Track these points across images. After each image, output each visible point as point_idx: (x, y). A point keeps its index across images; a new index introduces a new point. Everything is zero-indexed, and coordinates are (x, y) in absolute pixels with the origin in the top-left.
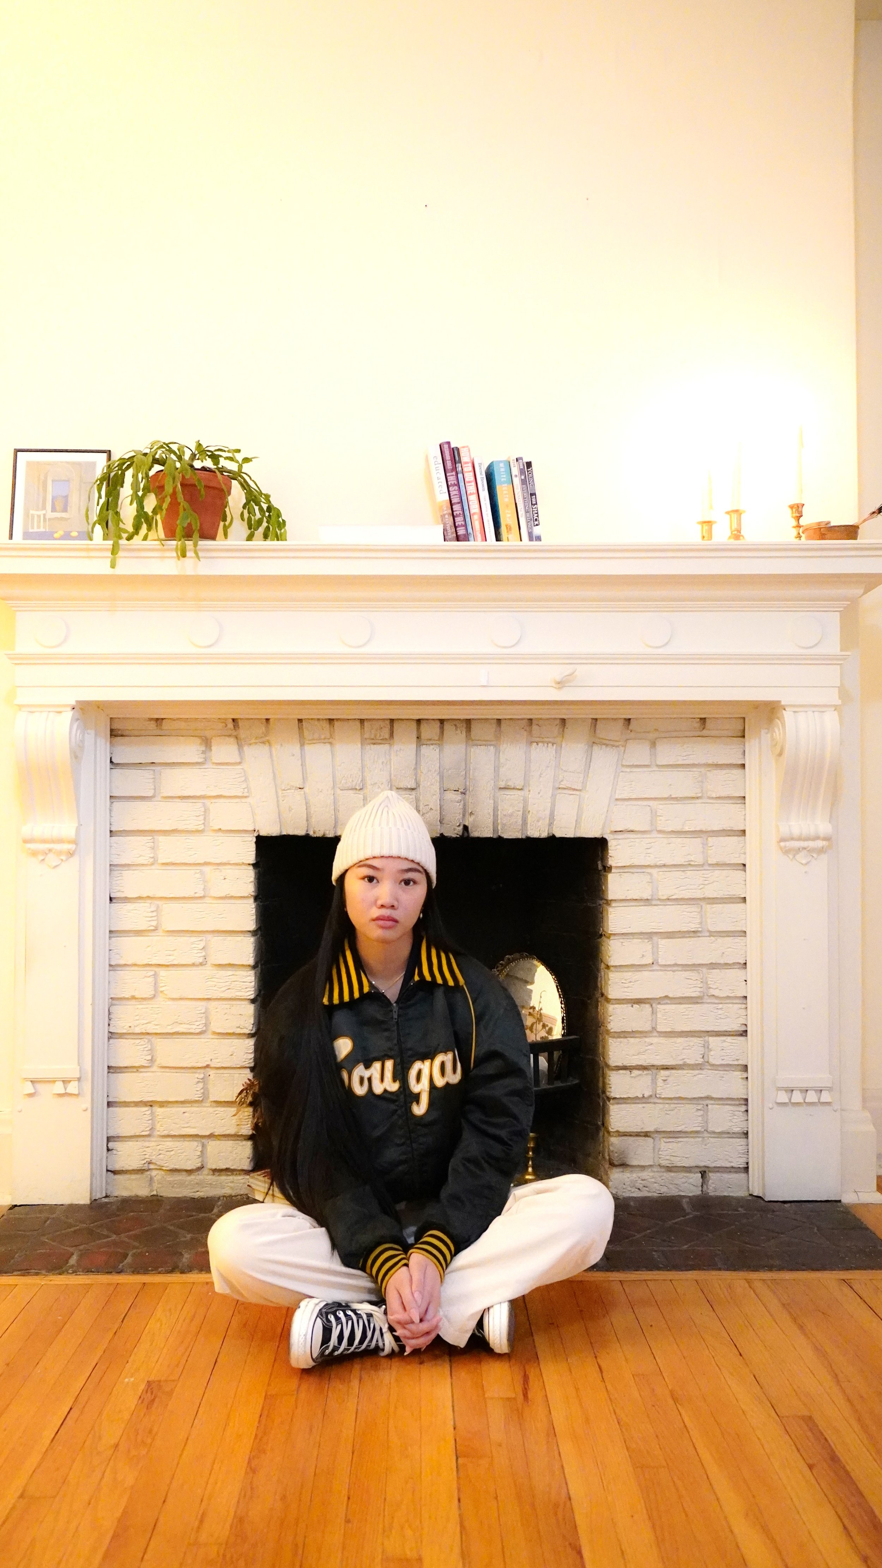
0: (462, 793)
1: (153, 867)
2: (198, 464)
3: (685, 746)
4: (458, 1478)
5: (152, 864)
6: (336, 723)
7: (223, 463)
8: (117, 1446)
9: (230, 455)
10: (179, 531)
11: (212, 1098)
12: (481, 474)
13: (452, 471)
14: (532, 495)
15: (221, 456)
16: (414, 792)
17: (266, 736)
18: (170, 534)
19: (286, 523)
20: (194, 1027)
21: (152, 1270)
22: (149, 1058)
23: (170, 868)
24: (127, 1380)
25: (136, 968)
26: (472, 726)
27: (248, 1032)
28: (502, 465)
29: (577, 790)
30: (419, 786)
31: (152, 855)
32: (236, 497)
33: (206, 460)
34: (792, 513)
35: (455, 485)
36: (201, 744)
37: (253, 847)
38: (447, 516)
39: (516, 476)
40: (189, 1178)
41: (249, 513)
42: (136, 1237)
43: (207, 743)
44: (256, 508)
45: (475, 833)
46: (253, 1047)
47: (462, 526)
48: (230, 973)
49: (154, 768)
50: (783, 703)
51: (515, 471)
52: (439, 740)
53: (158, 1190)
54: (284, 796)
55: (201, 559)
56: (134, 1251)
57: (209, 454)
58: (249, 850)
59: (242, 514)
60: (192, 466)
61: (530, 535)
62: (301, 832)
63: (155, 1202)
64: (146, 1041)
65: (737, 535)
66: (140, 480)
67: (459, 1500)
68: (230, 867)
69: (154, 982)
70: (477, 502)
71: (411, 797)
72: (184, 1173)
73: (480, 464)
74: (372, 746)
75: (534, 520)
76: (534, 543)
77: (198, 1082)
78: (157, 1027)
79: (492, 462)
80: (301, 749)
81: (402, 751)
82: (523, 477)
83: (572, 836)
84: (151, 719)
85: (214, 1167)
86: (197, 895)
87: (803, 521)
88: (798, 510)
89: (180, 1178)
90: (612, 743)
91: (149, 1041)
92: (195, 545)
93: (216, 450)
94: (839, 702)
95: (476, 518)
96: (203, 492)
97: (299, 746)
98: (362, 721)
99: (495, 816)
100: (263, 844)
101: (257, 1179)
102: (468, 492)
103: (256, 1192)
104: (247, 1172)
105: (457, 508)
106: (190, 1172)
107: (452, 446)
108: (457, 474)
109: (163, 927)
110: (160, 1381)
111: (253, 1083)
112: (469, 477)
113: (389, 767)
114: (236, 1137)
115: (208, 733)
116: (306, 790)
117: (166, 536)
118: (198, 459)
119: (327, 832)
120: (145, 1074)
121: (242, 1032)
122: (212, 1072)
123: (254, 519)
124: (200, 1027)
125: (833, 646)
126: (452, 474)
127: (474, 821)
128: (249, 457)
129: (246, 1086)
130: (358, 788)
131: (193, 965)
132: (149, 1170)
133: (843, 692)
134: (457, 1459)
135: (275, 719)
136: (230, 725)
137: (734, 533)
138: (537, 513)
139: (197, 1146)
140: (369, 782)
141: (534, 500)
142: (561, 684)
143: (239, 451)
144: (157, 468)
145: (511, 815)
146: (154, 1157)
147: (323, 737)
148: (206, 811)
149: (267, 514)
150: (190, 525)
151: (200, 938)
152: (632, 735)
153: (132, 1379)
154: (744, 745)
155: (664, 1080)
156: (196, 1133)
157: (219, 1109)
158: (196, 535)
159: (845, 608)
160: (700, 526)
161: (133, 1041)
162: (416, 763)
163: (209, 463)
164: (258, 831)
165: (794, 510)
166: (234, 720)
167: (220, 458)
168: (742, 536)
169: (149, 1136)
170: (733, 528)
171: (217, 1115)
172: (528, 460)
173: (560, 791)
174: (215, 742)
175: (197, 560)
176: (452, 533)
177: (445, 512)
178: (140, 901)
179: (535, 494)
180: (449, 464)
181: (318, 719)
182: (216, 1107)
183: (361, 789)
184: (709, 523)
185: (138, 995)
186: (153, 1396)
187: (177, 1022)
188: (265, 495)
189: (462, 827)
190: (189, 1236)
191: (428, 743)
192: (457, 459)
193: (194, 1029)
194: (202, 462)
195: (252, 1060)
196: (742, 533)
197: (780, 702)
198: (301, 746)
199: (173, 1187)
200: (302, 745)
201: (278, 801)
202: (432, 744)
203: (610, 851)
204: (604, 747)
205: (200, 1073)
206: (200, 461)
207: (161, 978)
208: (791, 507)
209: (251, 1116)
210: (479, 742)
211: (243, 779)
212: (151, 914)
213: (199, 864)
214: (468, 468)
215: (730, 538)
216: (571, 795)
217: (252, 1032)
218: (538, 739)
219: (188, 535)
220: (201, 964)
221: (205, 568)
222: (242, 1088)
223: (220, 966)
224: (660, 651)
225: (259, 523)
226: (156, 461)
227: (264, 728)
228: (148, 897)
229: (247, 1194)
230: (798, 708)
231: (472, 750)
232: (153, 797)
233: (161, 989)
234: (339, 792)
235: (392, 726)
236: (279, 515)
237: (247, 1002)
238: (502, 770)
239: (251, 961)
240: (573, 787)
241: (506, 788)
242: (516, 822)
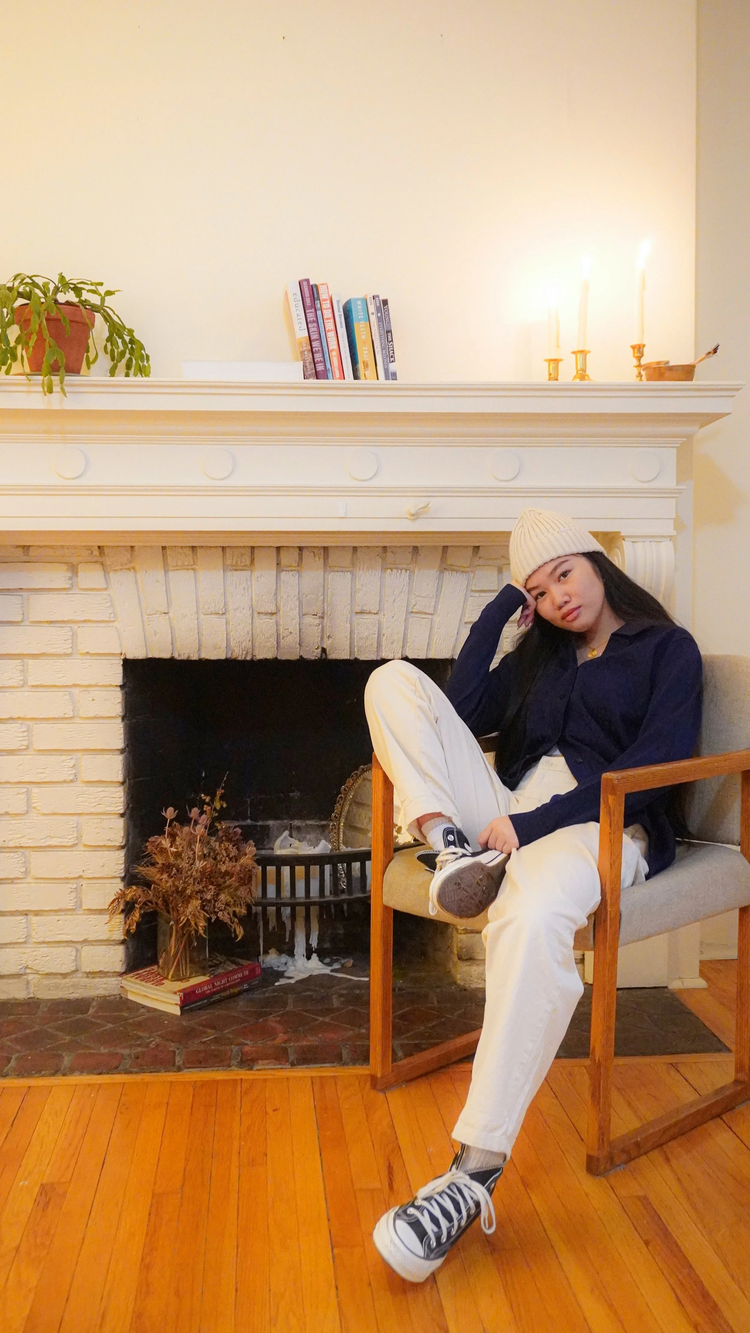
0: (320, 617)
1: (23, 689)
2: (61, 298)
4: (335, 1267)
5: (22, 686)
6: (199, 551)
7: (85, 296)
8: (17, 1249)
9: (93, 288)
10: (45, 367)
11: (85, 907)
12: (339, 311)
13: (311, 307)
14: (387, 332)
15: (84, 289)
16: (274, 617)
17: (130, 562)
18: (36, 368)
19: (150, 358)
20: (67, 840)
21: (36, 1073)
22: (23, 870)
23: (39, 690)
24: (21, 1183)
25: (8, 786)
26: (330, 554)
27: (118, 844)
28: (359, 303)
29: (429, 614)
30: (279, 611)
31: (22, 678)
32: (100, 330)
33: (69, 292)
34: (634, 353)
35: (314, 322)
36: (67, 570)
37: (120, 670)
38: (306, 353)
39: (373, 314)
40: (64, 981)
41: (112, 345)
42: (17, 1041)
43: (73, 569)
44: (120, 341)
45: (333, 656)
46: (123, 858)
47: (321, 362)
48: (100, 789)
49: (21, 594)
50: (622, 534)
51: (372, 309)
52: (298, 566)
53: (35, 993)
54: (149, 621)
55: (67, 395)
56: (17, 1055)
57: (72, 286)
58: (116, 672)
59: (106, 347)
60: (56, 301)
61: (386, 371)
62: (166, 655)
63: (32, 1005)
64: (20, 854)
65: (582, 374)
66: (5, 316)
67: (337, 1288)
68: (98, 688)
69: (26, 798)
70: (335, 339)
71: (272, 621)
72: (60, 976)
73: (338, 302)
74: (234, 572)
75: (390, 357)
76: (391, 382)
77: (71, 892)
78: (31, 841)
79: (350, 300)
80: (165, 576)
81: (262, 577)
82: (379, 315)
83: (424, 657)
84: (18, 547)
85: (88, 970)
86: (66, 716)
87: (644, 361)
88: (639, 350)
89: (56, 981)
90: (462, 569)
91: (23, 853)
92: (62, 382)
93: (78, 283)
94: (674, 533)
95: (334, 354)
96: (68, 328)
97: (163, 572)
98: (223, 548)
99: (352, 639)
100: (130, 666)
101: (130, 981)
102: (327, 329)
103: (129, 993)
104: (121, 974)
105: (315, 344)
106: (65, 975)
107: (311, 283)
108: (316, 310)
109: (34, 747)
110: (52, 1184)
111: (124, 893)
112: (328, 314)
113: (250, 591)
114: (108, 942)
115: (74, 560)
116: (171, 614)
117: (31, 370)
118: (61, 291)
119: (192, 655)
120: (19, 886)
121: (113, 845)
122: (83, 882)
123: (118, 352)
124: (72, 840)
125: (669, 481)
126: (311, 311)
127: (331, 644)
128: (112, 290)
129: (117, 896)
130: (221, 613)
131: (65, 782)
132: (25, 974)
133: (679, 524)
134: (332, 1249)
135: (140, 547)
136: (96, 552)
137: (579, 372)
138: (393, 350)
139: (72, 951)
140: (231, 607)
141: (389, 337)
142: (415, 516)
143: (101, 284)
144: (21, 301)
145: (367, 638)
146: (30, 962)
147: (186, 564)
148: (74, 635)
149: (130, 346)
150: (56, 361)
151: (70, 757)
152: (481, 562)
153: (26, 1183)
156: (70, 940)
157: (92, 916)
158: (62, 370)
159: (681, 444)
160: (547, 364)
161: (8, 855)
162: (276, 589)
163: (71, 297)
164: (125, 654)
165: (636, 350)
166: (99, 547)
167: (83, 291)
168: (588, 376)
169: (25, 942)
170: (579, 368)
171: (90, 922)
172: (385, 298)
173: (413, 615)
174: (80, 567)
175: (62, 395)
176: (312, 370)
177: (305, 349)
178: (11, 722)
179: (391, 331)
180: (308, 301)
181: (182, 547)
182: (90, 914)
183: (223, 614)
184: (556, 361)
185: (11, 810)
186: (47, 1199)
187: (49, 836)
188: (127, 329)
189: (320, 650)
190: (68, 1038)
191: (288, 569)
192: (316, 296)
193: (67, 842)
194: (65, 294)
195: (122, 871)
196: (587, 372)
197: (619, 533)
198: (165, 573)
199: (49, 989)
200: (166, 571)
201: (143, 626)
202: (292, 571)
204: (454, 573)
205: (72, 883)
206: (63, 293)
207: (34, 795)
208: (633, 347)
209: (123, 923)
210: (336, 569)
211: (109, 604)
212: (21, 735)
213: (67, 686)
214: (326, 305)
215: (575, 377)
216: (423, 618)
217: (123, 844)
218: (392, 566)
219: (54, 369)
220: (72, 781)
221: (71, 403)
222: (115, 897)
223: (89, 782)
224: (510, 484)
225: (122, 354)
226: (20, 295)
227: (129, 556)
228: (19, 718)
229: (120, 994)
230: (635, 539)
231: (330, 576)
232: (22, 621)
233: (34, 805)
234: (202, 616)
235: (252, 553)
236: (142, 348)
237: (116, 816)
238: (358, 595)
239: (120, 778)
240: (425, 611)
241: (362, 612)
242: (372, 644)
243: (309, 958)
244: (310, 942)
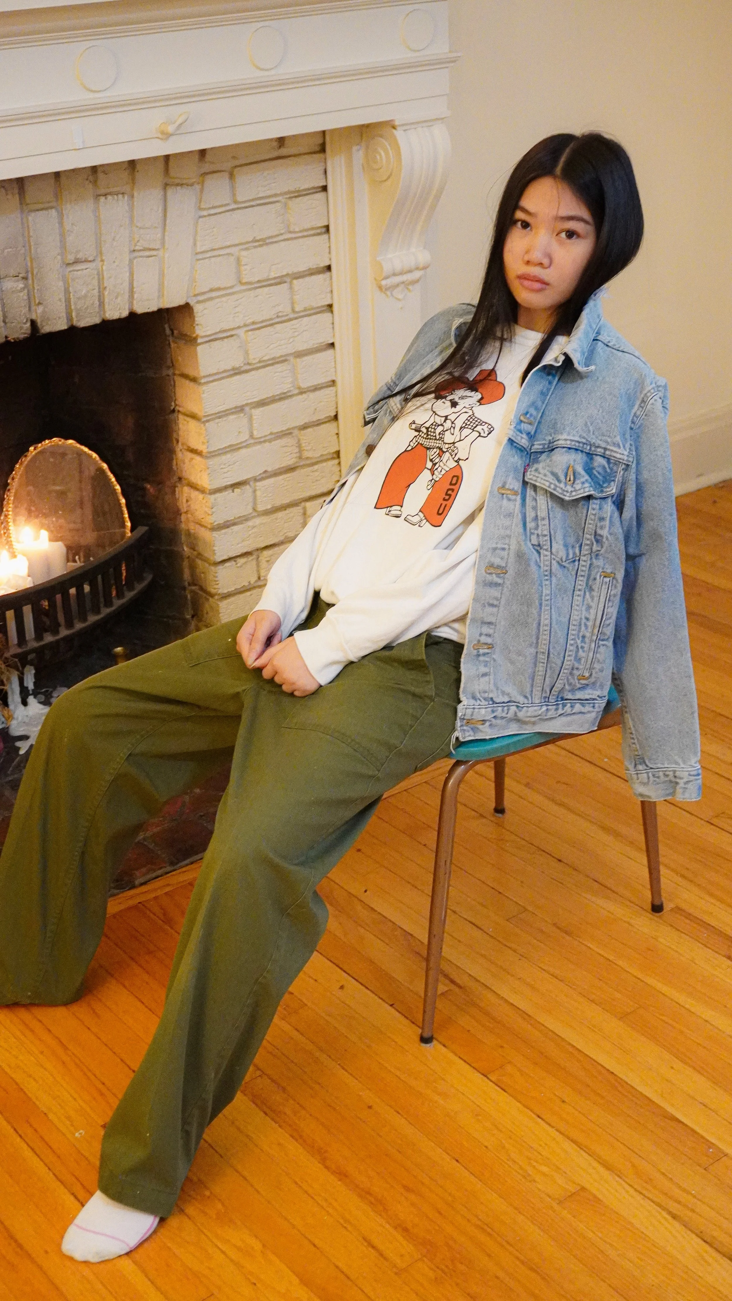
0: (23, 278)
3: (265, 174)
26: (26, 187)
29: (154, 249)
45: (46, 328)
50: (393, 122)
83: (155, 309)
90: (186, 182)
94: (449, 114)
99: (68, 301)
127: (44, 312)
142: (167, 133)
145: (85, 296)
152: (207, 167)
154: (325, 163)
155: (268, 561)
173: (137, 254)
189: (29, 324)
203: (196, 319)
204: (179, 188)
210: (36, 207)
216: (149, 256)
218: (106, 192)
231: (30, 218)
238: (70, 239)
240: (151, 247)
241: (77, 262)
242: (93, 304)
243: (25, 703)
244: (25, 685)
